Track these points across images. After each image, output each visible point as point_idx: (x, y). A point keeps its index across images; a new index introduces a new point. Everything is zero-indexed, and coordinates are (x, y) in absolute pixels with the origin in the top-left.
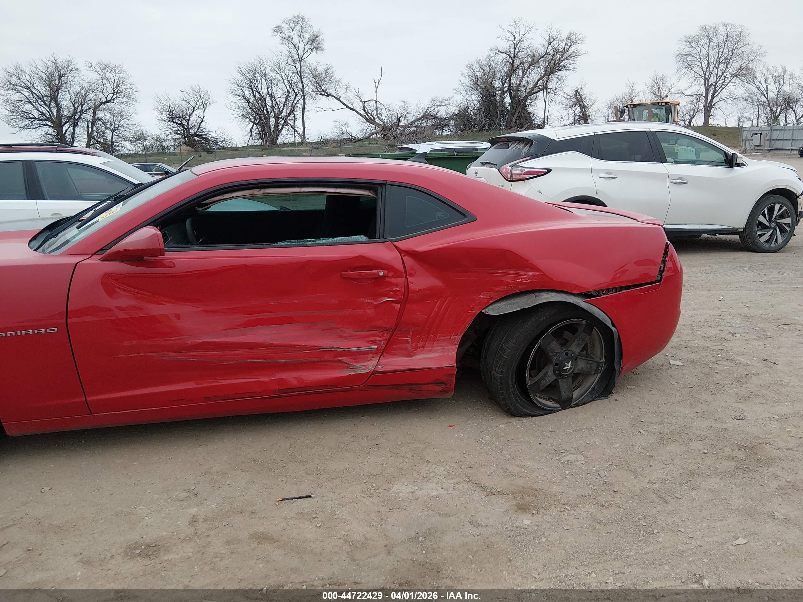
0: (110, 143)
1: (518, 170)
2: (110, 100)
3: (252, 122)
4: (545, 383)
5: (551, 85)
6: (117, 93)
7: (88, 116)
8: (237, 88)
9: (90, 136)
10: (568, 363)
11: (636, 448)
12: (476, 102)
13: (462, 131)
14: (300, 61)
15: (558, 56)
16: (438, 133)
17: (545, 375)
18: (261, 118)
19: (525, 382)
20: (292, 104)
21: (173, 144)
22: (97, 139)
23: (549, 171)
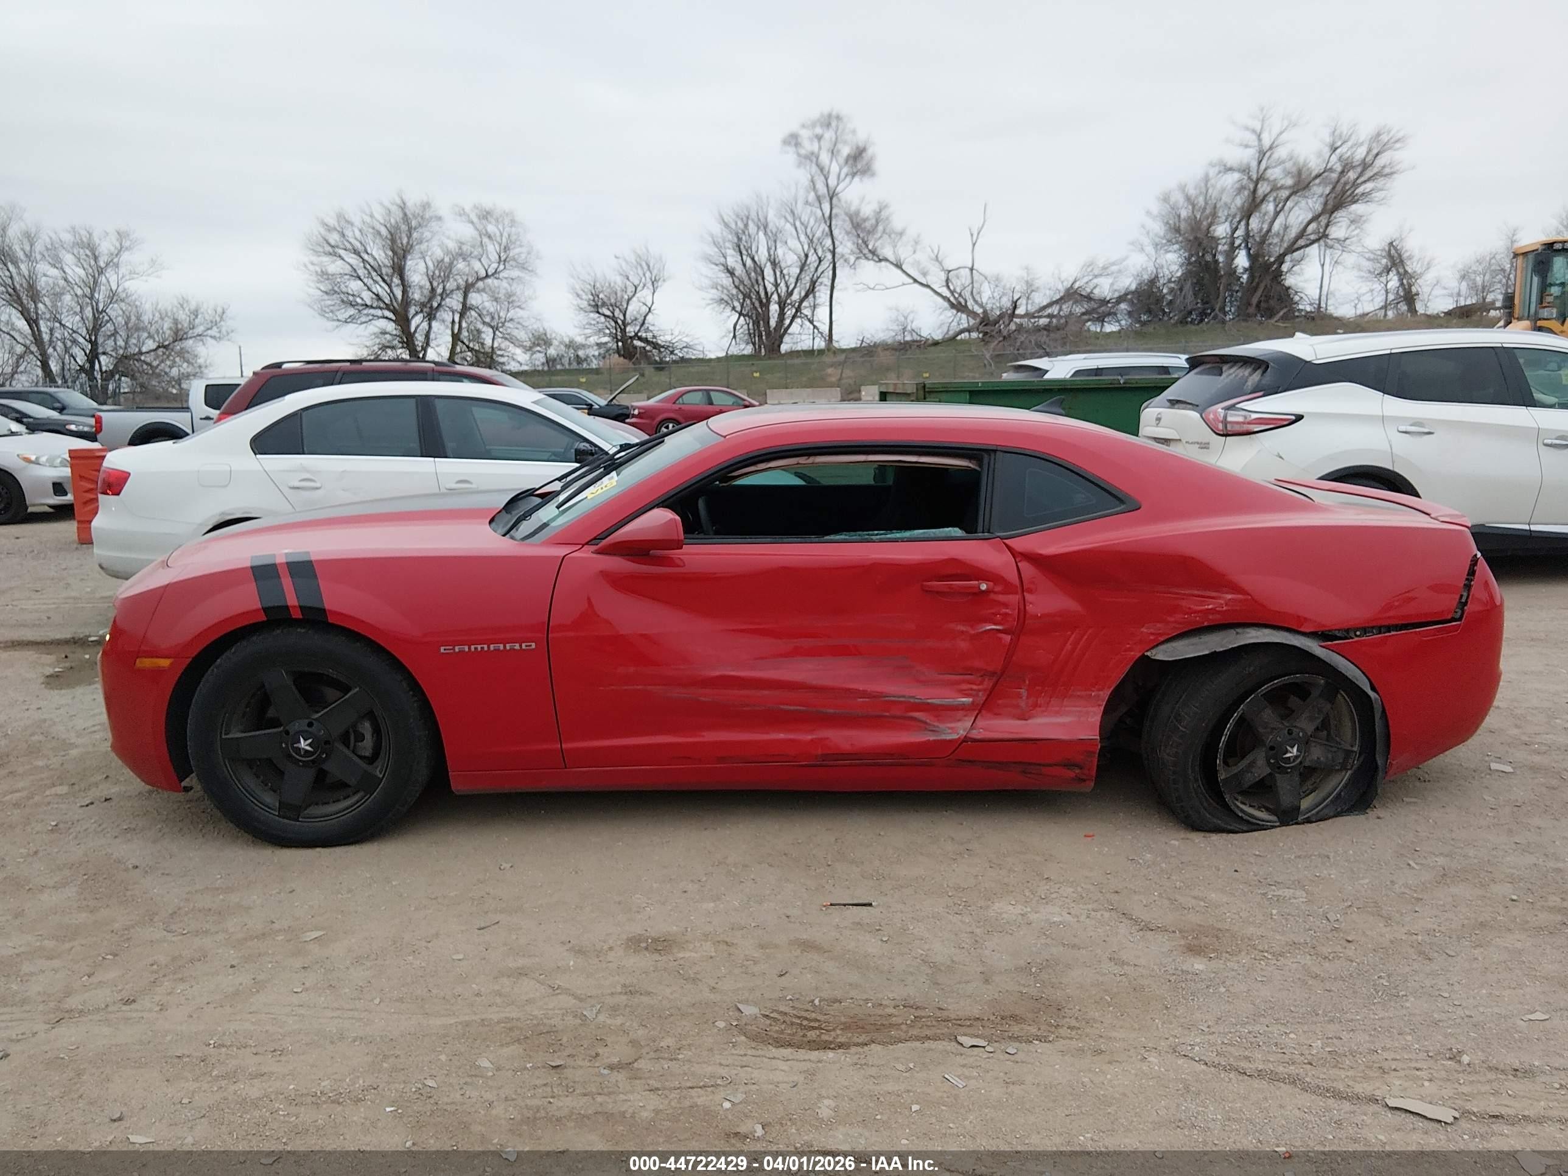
0: (490, 350)
1: (1239, 415)
2: (493, 275)
3: (736, 311)
4: (1250, 779)
5: (1336, 232)
6: (505, 261)
7: (455, 302)
8: (713, 251)
9: (456, 338)
10: (1292, 747)
11: (1396, 886)
12: (1174, 268)
13: (1144, 324)
14: (831, 199)
15: (1352, 175)
16: (1093, 328)
17: (1252, 764)
18: (753, 304)
19: (1216, 772)
20: (812, 279)
21: (596, 353)
22: (467, 343)
23: (1299, 418)
